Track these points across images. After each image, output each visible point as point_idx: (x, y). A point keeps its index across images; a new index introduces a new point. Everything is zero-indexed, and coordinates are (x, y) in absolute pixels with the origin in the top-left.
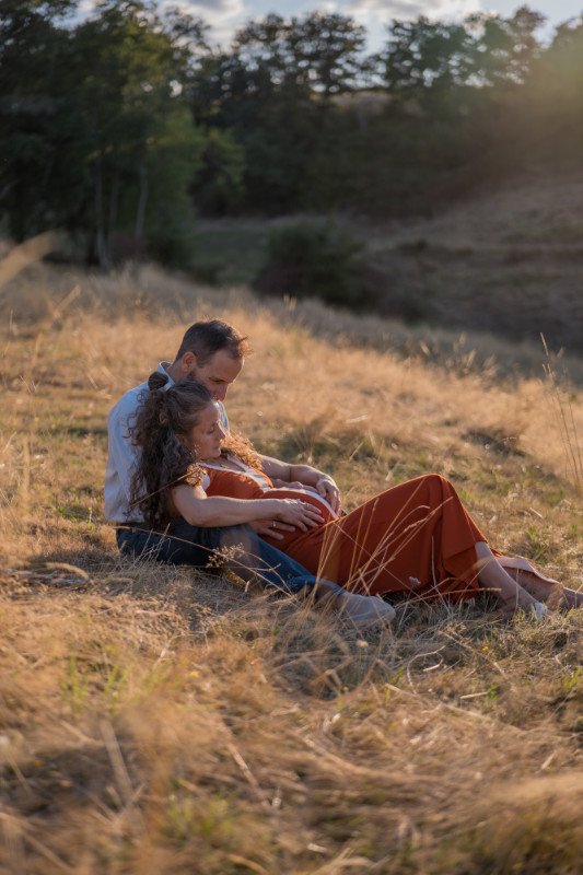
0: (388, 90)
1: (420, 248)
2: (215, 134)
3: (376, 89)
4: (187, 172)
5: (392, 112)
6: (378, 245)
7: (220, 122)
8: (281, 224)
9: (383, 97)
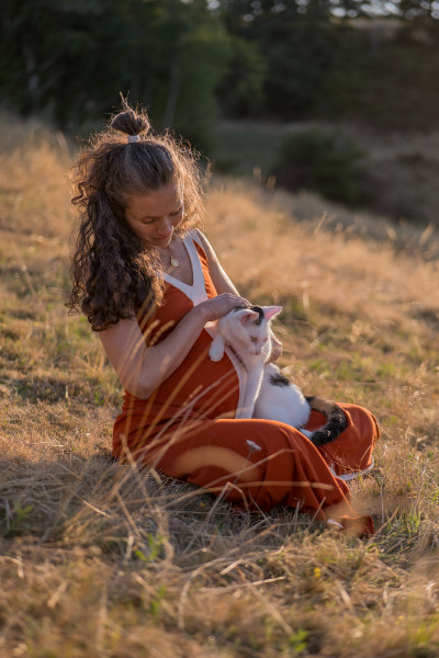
0: (401, 18)
1: (415, 160)
2: (242, 44)
3: (390, 16)
4: (213, 75)
5: (403, 38)
6: (379, 154)
7: (248, 34)
8: (296, 129)
9: (395, 24)
